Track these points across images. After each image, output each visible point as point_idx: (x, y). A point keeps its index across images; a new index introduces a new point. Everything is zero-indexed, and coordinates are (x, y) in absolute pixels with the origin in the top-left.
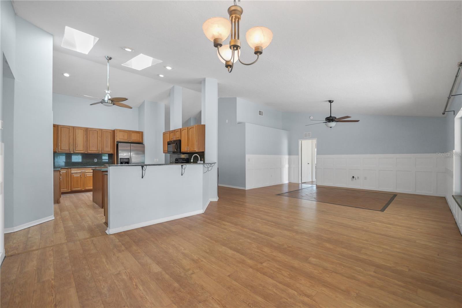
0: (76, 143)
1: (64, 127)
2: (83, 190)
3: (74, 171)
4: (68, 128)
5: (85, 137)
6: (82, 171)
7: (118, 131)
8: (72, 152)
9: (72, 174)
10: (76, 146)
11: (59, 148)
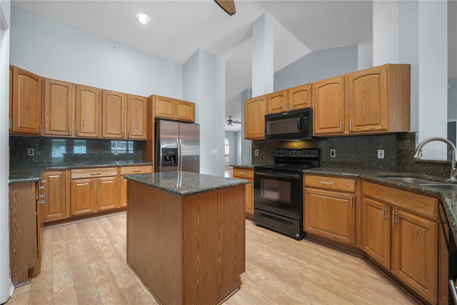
0: (82, 118)
1: (56, 83)
2: (96, 212)
3: (76, 174)
4: (66, 86)
5: (97, 107)
6: (93, 174)
7: (157, 99)
8: (73, 136)
9: (72, 181)
10: (82, 123)
11: (47, 126)
